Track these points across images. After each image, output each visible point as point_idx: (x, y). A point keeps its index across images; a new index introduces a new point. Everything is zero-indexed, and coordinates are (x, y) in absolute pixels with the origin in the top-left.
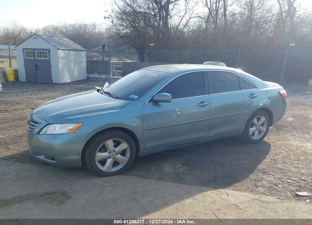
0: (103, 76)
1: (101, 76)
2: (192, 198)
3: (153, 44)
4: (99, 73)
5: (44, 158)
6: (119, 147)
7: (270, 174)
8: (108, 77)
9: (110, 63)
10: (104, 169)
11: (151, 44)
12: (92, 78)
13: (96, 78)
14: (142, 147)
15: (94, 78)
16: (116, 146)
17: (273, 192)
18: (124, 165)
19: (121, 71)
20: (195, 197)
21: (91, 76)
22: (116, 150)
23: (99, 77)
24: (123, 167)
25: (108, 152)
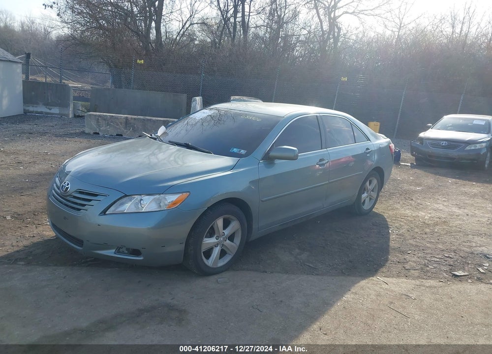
0: (56, 110)
1: (50, 109)
2: (349, 292)
3: (143, 61)
4: (47, 104)
5: (115, 253)
6: (228, 228)
7: (409, 253)
8: (66, 112)
9: (69, 87)
10: (210, 262)
11: (138, 61)
12: (32, 112)
13: (41, 113)
14: (255, 226)
15: (37, 112)
16: (225, 227)
17: (429, 274)
18: (233, 255)
19: (89, 103)
20: (353, 290)
21: (31, 109)
22: (225, 233)
23: (48, 111)
24: (232, 258)
25: (215, 236)
